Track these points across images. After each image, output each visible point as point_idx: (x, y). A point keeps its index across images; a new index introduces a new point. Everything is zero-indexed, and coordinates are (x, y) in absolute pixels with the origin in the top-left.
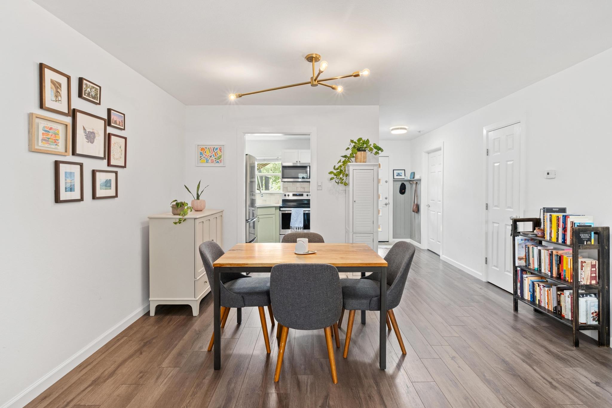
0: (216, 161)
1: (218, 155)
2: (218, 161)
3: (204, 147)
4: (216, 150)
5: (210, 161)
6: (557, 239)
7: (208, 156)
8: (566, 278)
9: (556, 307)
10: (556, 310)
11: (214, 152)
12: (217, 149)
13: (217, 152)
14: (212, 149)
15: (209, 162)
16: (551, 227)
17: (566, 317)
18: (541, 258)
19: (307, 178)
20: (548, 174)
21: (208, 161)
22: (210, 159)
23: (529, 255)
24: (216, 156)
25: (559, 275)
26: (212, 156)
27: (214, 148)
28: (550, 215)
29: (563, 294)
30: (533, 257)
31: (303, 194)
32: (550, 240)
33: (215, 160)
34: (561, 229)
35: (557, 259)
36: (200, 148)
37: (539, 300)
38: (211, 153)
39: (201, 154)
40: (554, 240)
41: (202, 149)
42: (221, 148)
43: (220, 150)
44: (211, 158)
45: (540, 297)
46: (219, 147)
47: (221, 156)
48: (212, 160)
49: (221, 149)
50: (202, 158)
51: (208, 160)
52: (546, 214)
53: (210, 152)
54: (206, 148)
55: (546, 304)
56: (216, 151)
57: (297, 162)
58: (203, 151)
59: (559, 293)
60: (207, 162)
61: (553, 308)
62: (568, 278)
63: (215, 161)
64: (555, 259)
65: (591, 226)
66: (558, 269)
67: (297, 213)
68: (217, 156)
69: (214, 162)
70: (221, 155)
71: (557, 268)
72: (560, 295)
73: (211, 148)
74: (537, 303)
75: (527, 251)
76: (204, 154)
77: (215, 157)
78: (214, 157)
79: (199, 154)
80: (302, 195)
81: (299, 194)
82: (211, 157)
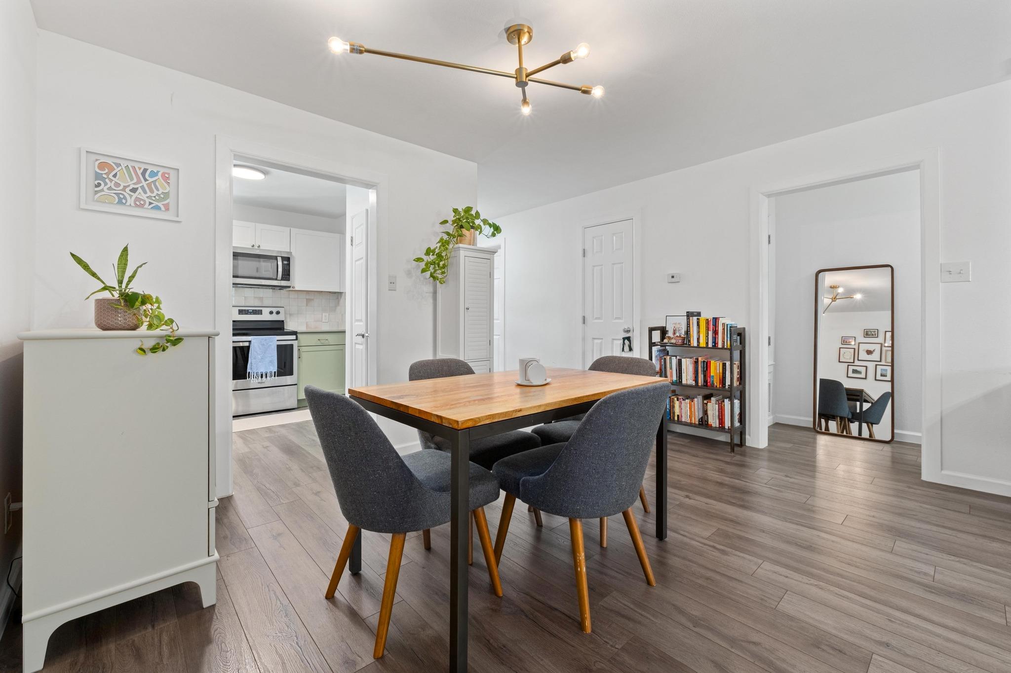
0: (150, 203)
1: (158, 190)
2: (160, 204)
3: (110, 161)
4: (150, 176)
5: (130, 201)
6: (707, 343)
7: (125, 187)
8: (714, 384)
9: (702, 418)
10: (702, 421)
11: (146, 180)
12: (153, 174)
13: (154, 182)
14: (139, 172)
15: (128, 204)
16: (699, 332)
17: (714, 425)
18: (681, 369)
19: (276, 279)
20: (673, 277)
21: (124, 201)
22: (131, 196)
23: (665, 368)
24: (152, 192)
25: (705, 381)
26: (140, 190)
27: (145, 170)
28: (698, 319)
29: (711, 402)
30: (671, 368)
31: (262, 310)
32: (698, 345)
33: (148, 201)
34: (710, 333)
35: (704, 366)
36: (97, 160)
37: (678, 416)
38: (135, 180)
39: (98, 176)
40: (703, 344)
41: (102, 165)
42: (169, 174)
43: (166, 178)
44: (135, 195)
45: (681, 411)
46: (162, 171)
47: (167, 195)
48: (137, 199)
49: (167, 176)
50: (102, 190)
51: (125, 198)
52: (691, 318)
53: (132, 179)
54: (118, 165)
55: (689, 418)
56: (151, 180)
57: (253, 246)
58: (107, 171)
59: (705, 402)
60: (120, 202)
61: (698, 420)
62: (717, 383)
63: (147, 203)
64: (701, 366)
65: (737, 327)
66: (705, 376)
67: (263, 345)
68: (156, 192)
69: (147, 206)
70: (169, 191)
71: (702, 376)
72: (706, 404)
73: (134, 168)
74: (676, 418)
75: (663, 363)
76: (111, 181)
77: (149, 194)
78: (145, 192)
79: (92, 176)
80: (260, 312)
81: (253, 310)
82: (134, 190)
